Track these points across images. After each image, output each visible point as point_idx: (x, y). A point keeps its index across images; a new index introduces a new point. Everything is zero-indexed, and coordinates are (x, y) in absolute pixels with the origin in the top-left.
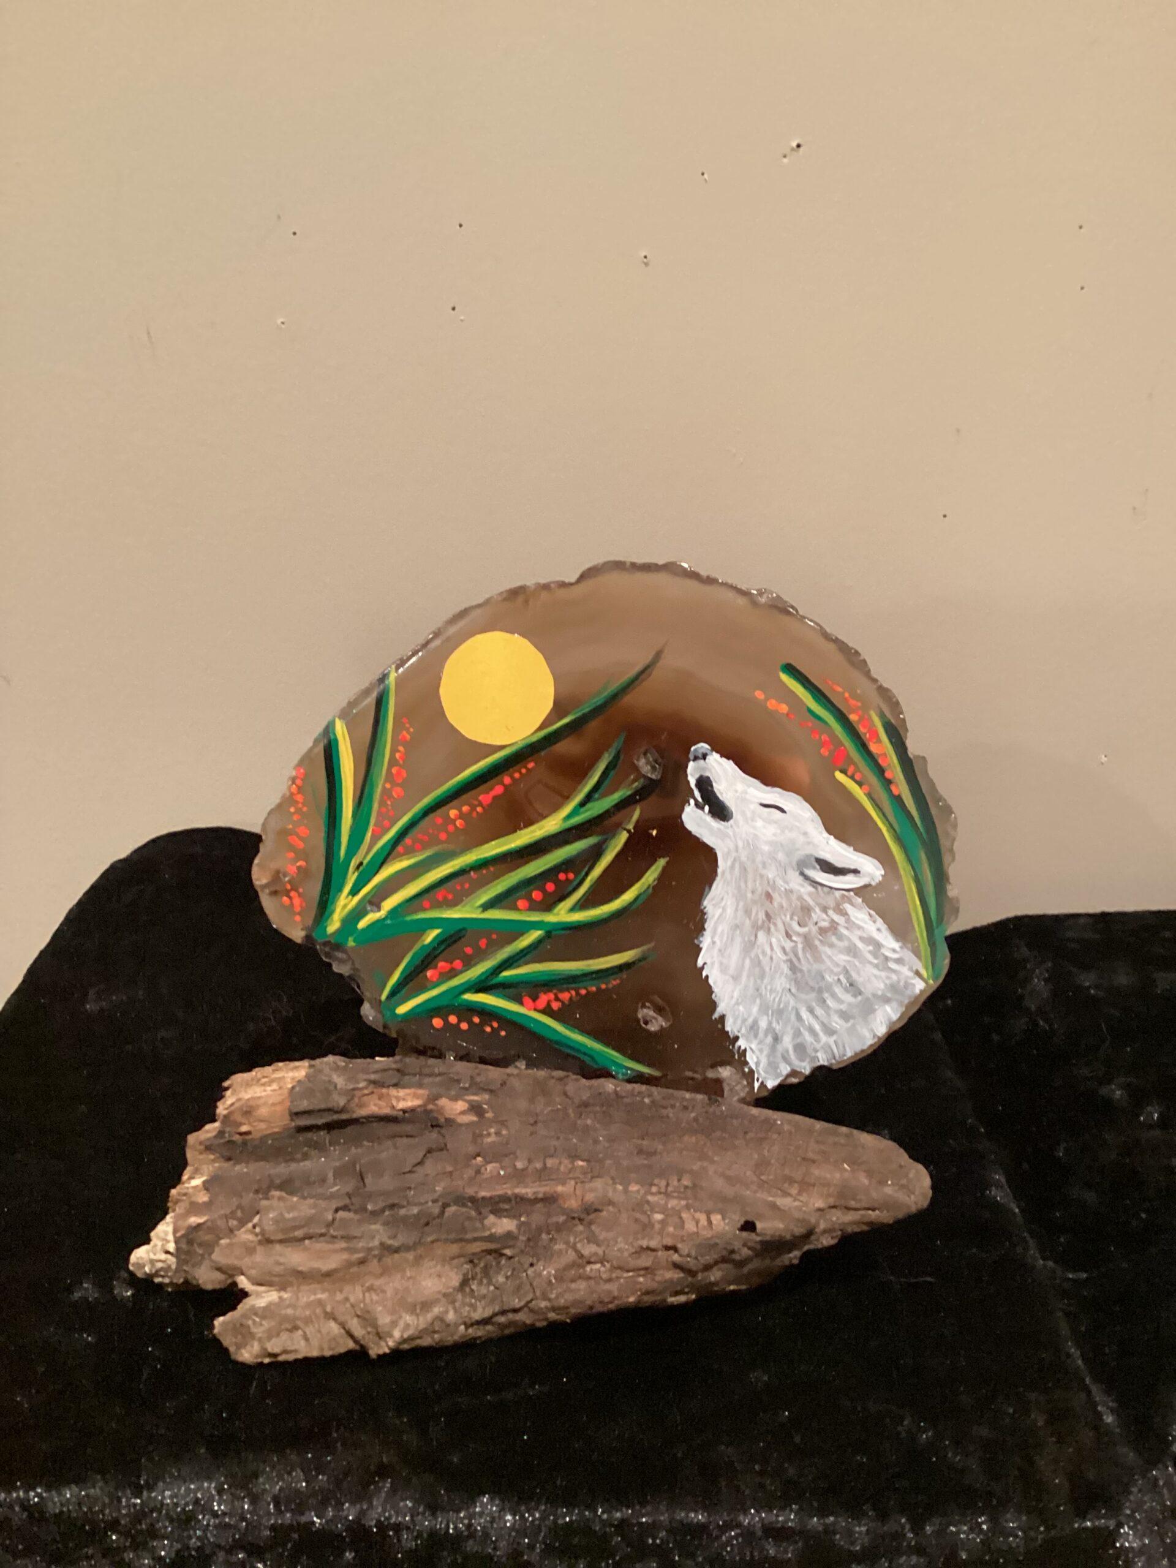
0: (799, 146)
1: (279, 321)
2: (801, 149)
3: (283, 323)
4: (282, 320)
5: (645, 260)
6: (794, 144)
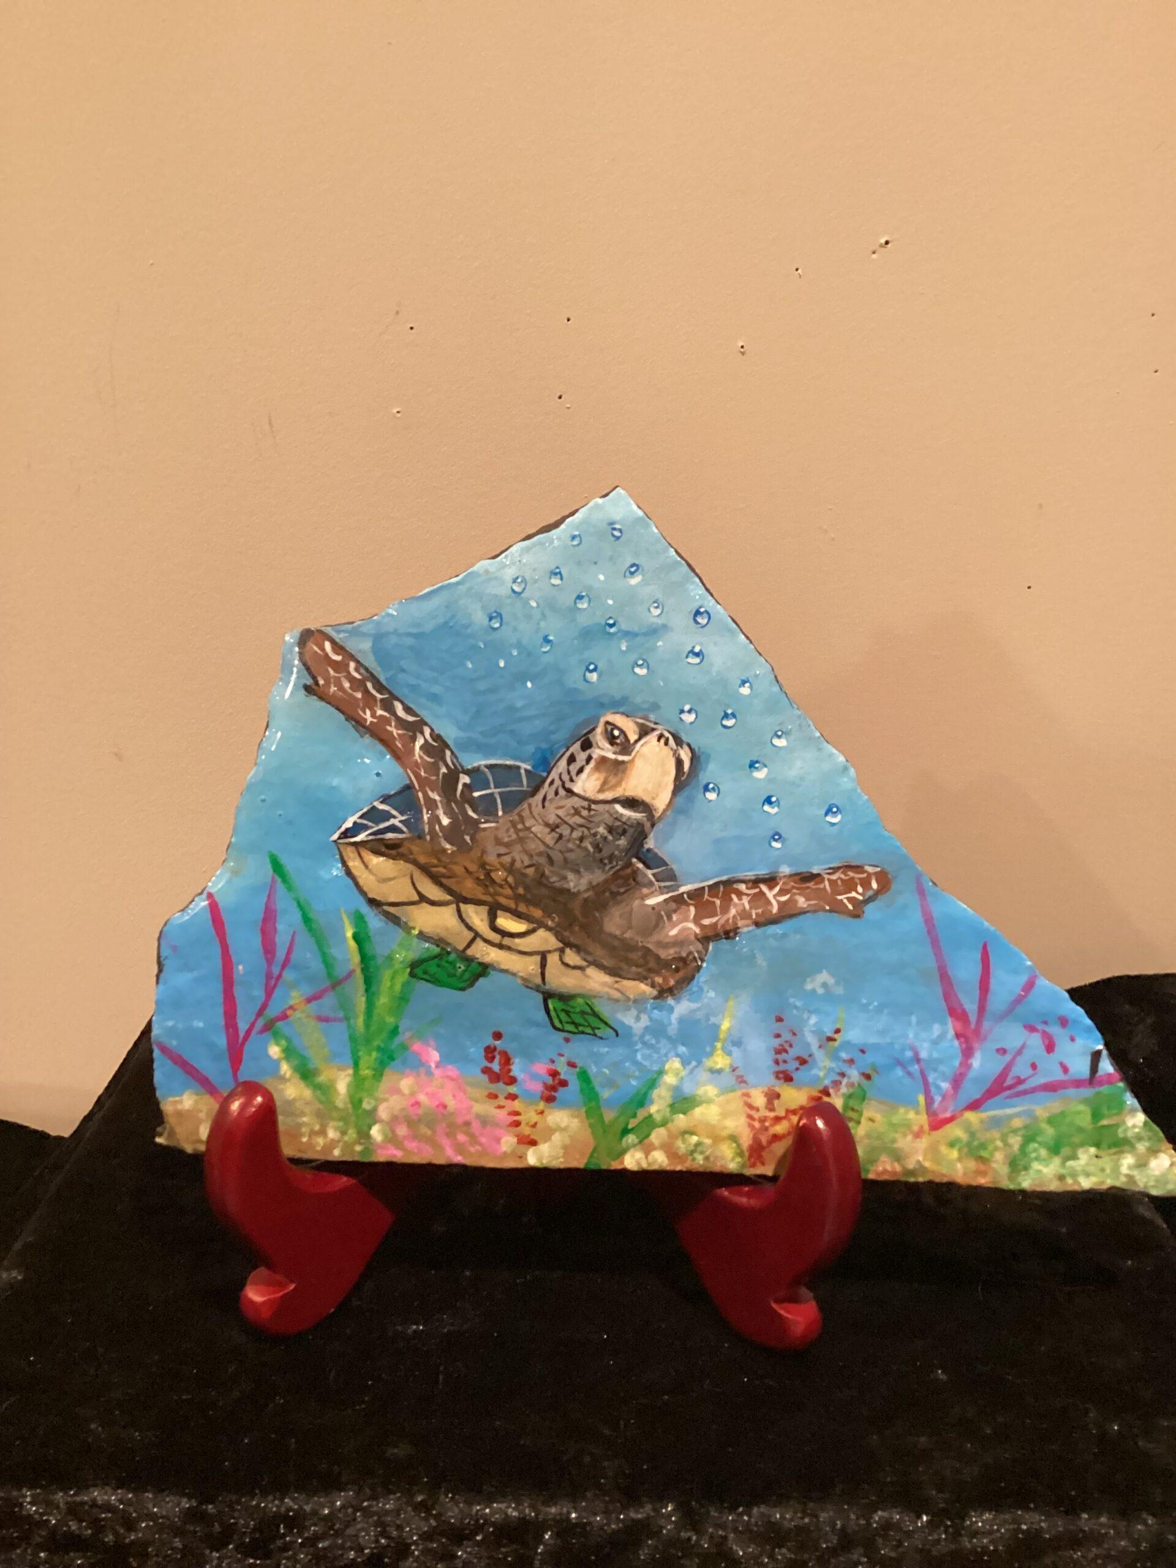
0: (887, 243)
1: (395, 411)
2: (889, 245)
3: (398, 412)
4: (398, 410)
5: (742, 350)
6: (883, 241)
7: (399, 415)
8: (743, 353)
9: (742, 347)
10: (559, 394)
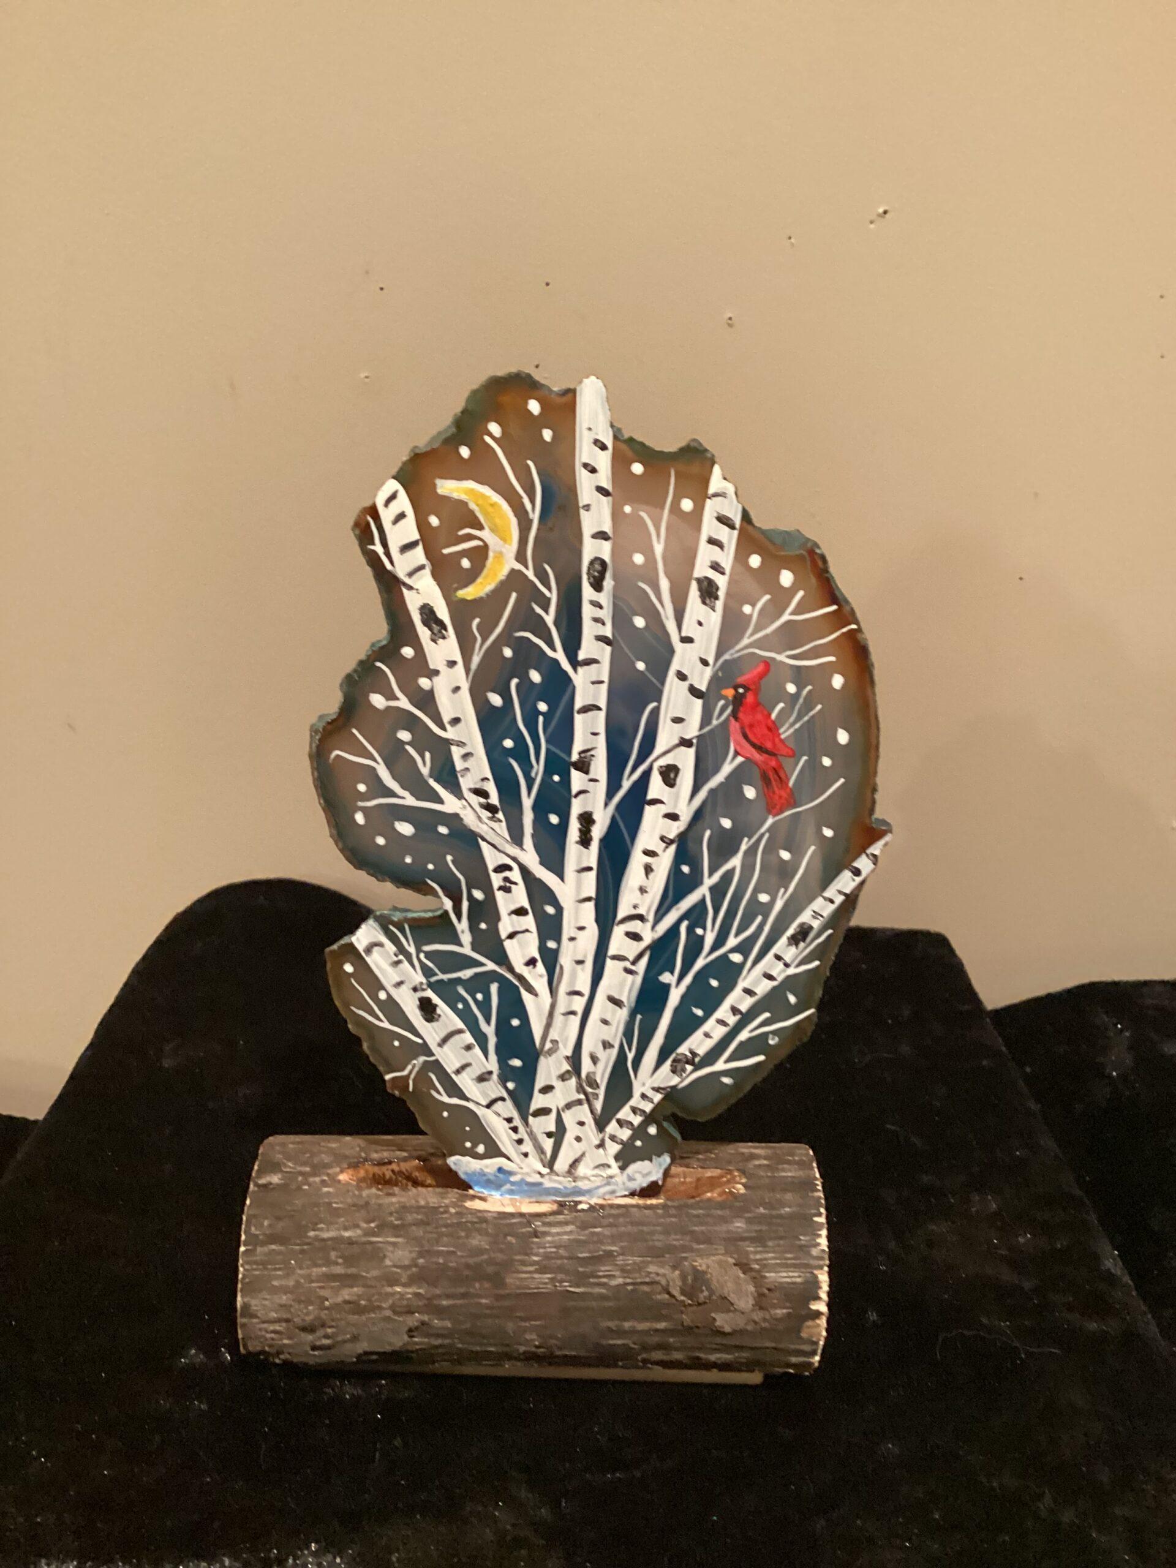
0: (885, 212)
1: (363, 375)
2: (888, 215)
3: (366, 377)
4: (367, 374)
5: (730, 322)
6: (881, 210)
7: (366, 380)
8: (730, 325)
9: (730, 319)
10: (536, 363)
